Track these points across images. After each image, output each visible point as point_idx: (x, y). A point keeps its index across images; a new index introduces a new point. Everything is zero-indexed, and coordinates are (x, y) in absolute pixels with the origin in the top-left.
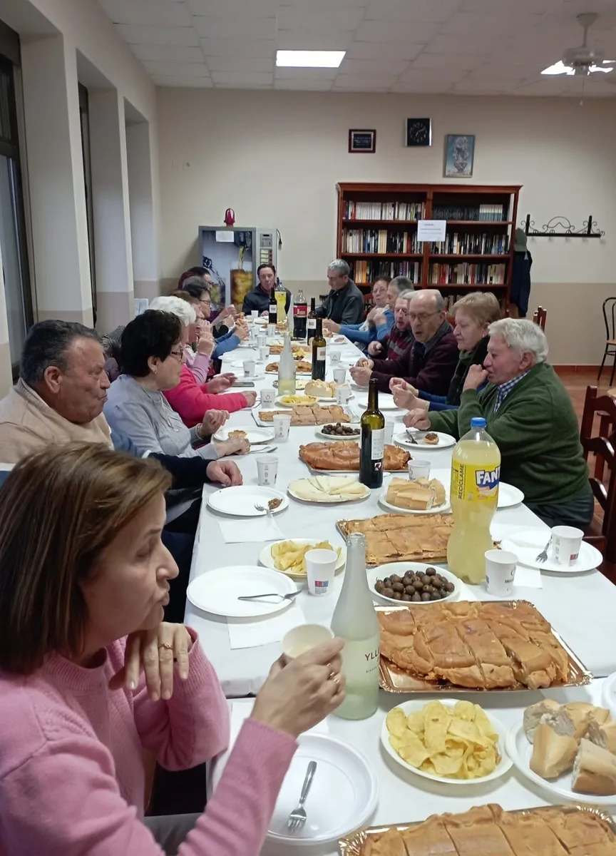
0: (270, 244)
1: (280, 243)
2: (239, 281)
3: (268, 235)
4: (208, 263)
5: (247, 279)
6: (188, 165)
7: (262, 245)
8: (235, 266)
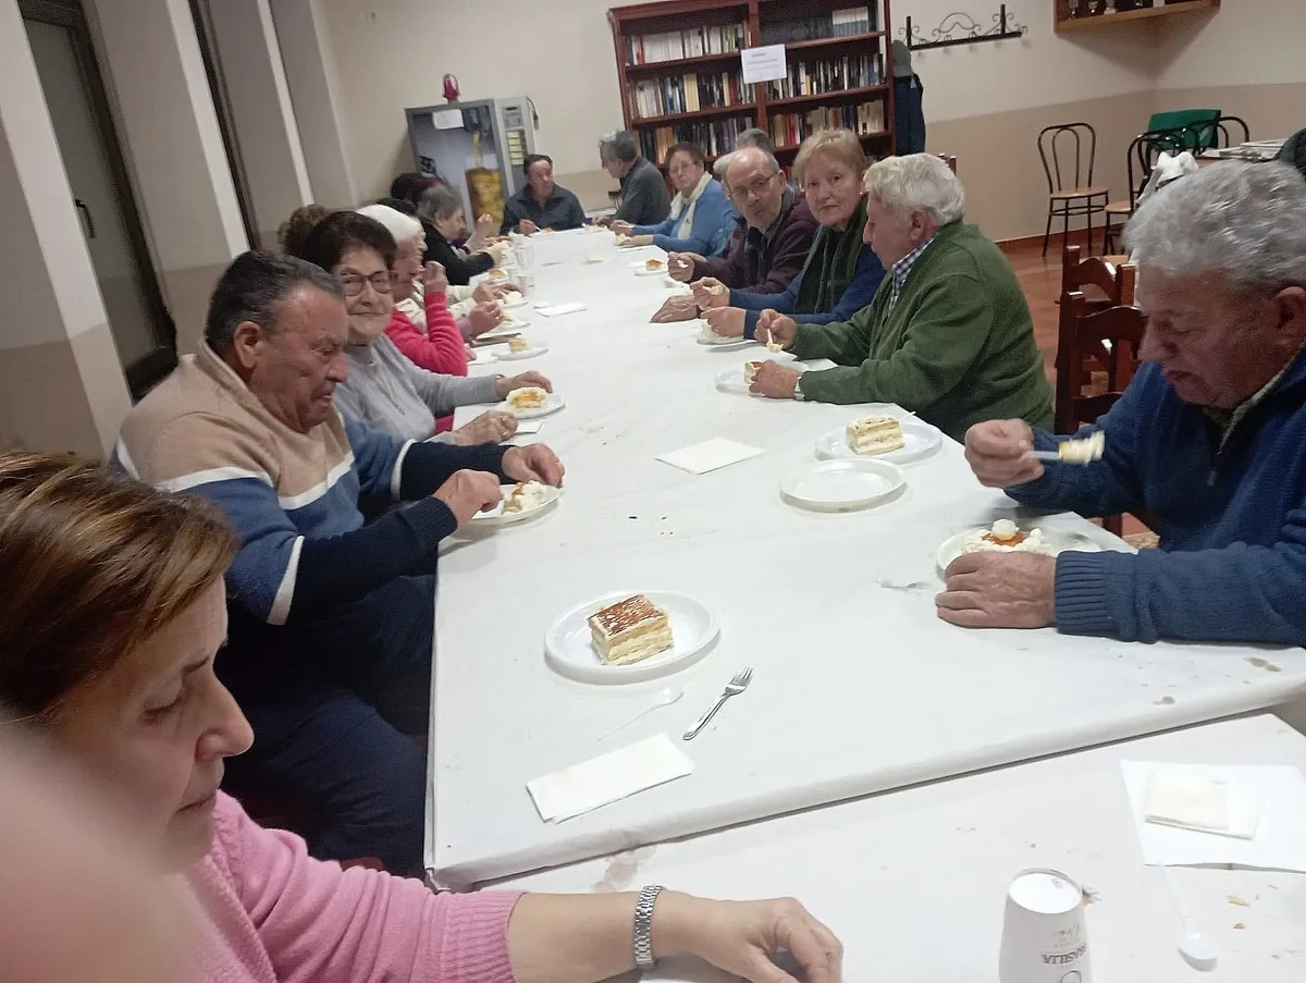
0: (520, 121)
1: (536, 118)
2: (481, 187)
3: (514, 108)
5: (492, 182)
6: (373, 15)
7: (507, 124)
8: (472, 163)
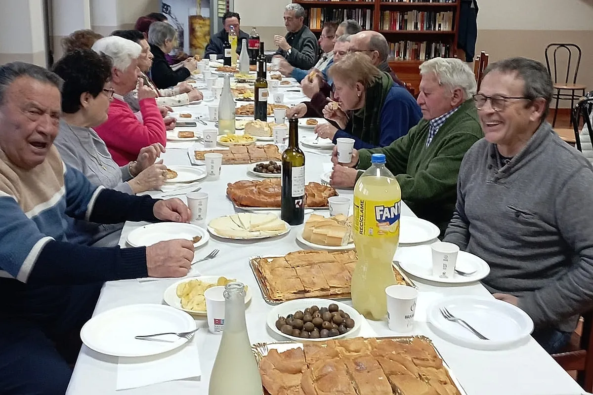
2: (197, 27)
4: (167, 9)
5: (204, 25)
8: (194, 12)
